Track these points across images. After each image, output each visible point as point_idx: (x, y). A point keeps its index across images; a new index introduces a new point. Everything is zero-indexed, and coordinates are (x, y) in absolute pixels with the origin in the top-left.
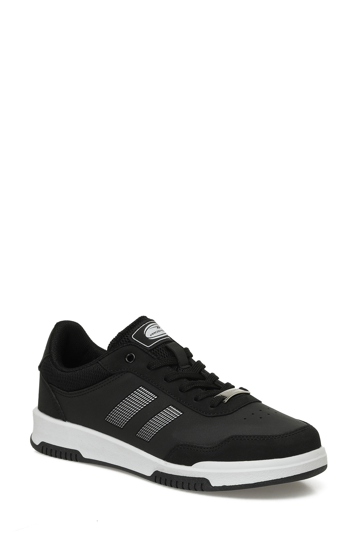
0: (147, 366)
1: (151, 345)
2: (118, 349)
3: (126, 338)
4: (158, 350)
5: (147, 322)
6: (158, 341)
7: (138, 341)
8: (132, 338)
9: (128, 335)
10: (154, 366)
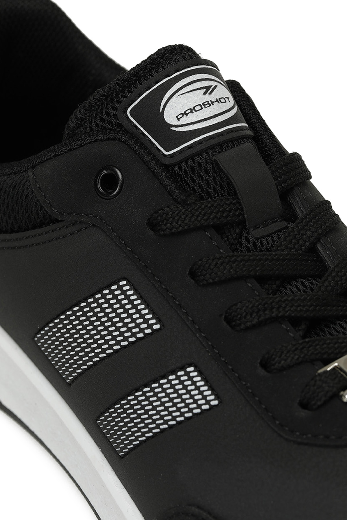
0: (149, 219)
1: (175, 150)
2: (81, 146)
3: (112, 112)
4: (193, 169)
5: (178, 71)
6: (197, 139)
7: (142, 129)
8: (128, 118)
9: (118, 106)
10: (165, 225)
